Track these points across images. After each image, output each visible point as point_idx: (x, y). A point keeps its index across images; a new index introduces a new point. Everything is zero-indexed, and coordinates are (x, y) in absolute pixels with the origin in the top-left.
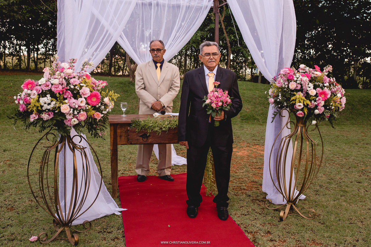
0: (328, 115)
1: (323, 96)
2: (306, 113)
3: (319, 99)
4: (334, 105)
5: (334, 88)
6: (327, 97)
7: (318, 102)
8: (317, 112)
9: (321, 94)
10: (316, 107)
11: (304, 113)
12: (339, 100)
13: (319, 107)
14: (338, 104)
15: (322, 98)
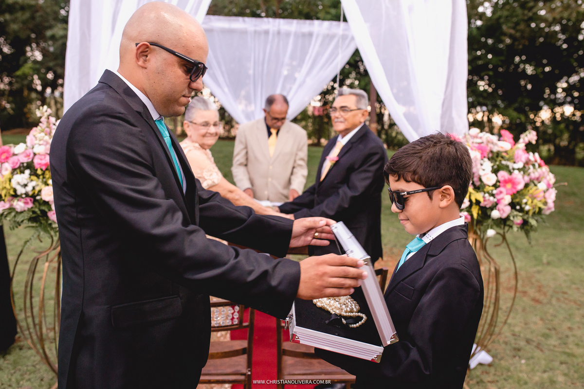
0: (518, 220)
1: (509, 186)
2: (475, 216)
3: (501, 192)
4: (530, 202)
5: (534, 172)
6: (515, 188)
7: (499, 197)
8: (495, 214)
9: (506, 182)
10: (494, 206)
11: (472, 216)
12: (542, 194)
13: (500, 206)
14: (540, 201)
15: (507, 190)
